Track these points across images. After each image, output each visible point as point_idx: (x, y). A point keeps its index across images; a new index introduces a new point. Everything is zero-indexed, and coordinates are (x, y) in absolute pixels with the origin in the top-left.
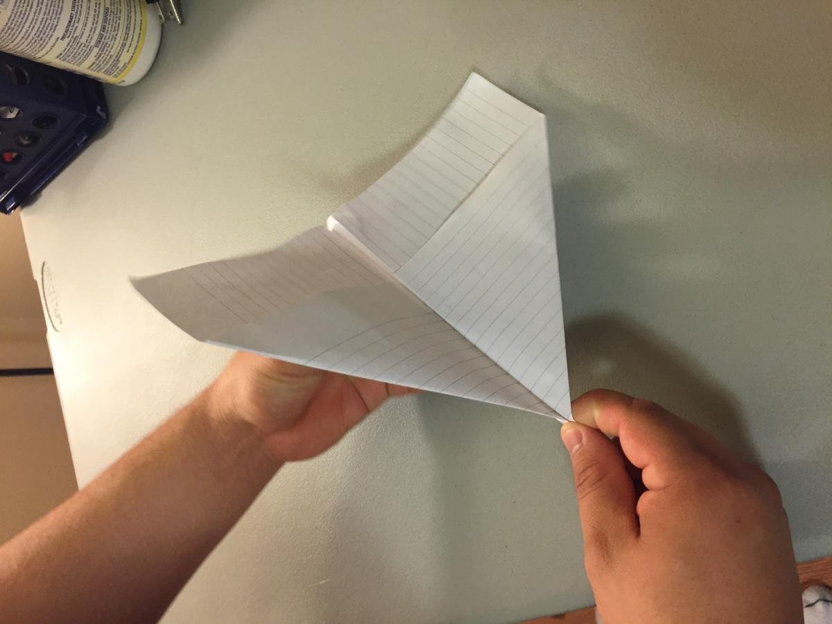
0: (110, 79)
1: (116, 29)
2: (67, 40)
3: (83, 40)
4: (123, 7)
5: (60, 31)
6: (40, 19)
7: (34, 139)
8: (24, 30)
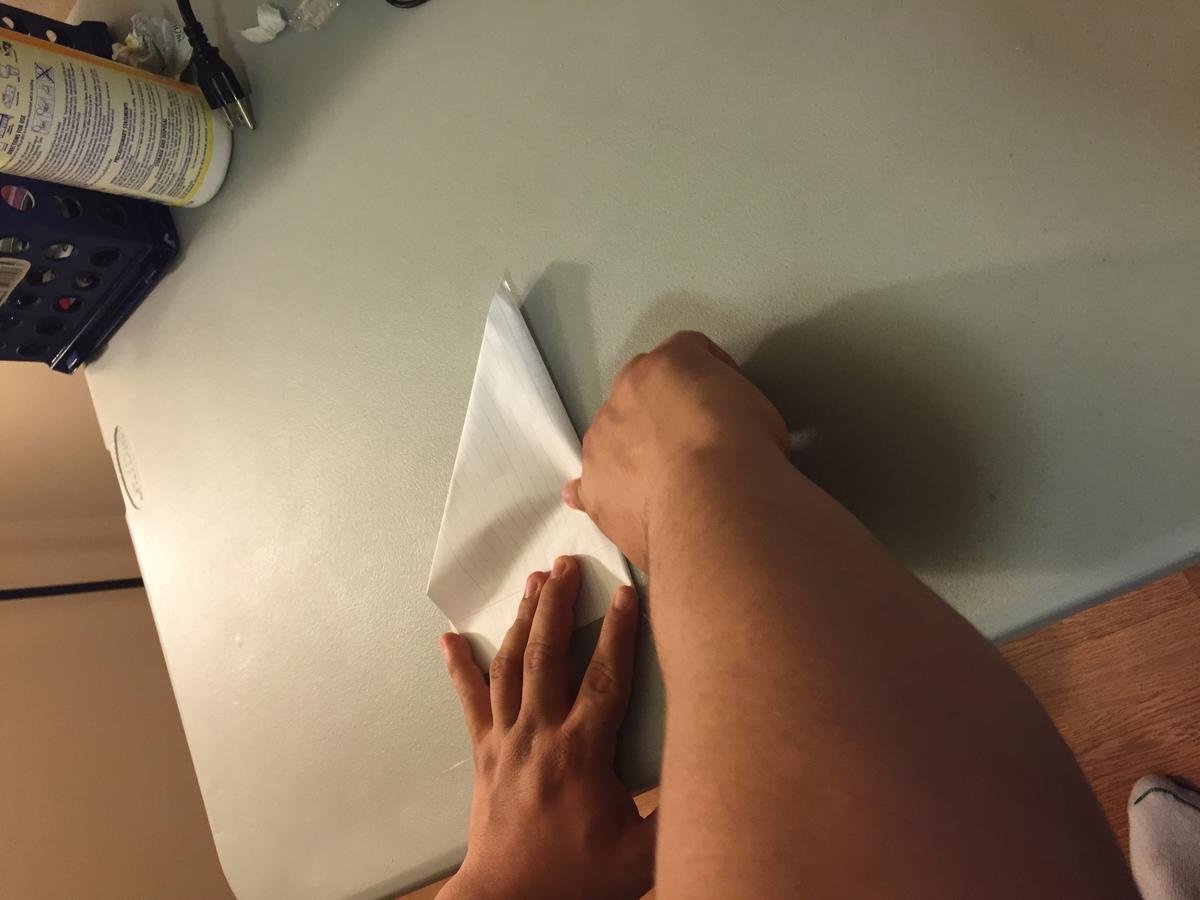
0: (175, 201)
1: (177, 143)
2: (121, 162)
3: (140, 160)
4: (183, 116)
5: (112, 152)
7: (94, 280)
8: (71, 156)
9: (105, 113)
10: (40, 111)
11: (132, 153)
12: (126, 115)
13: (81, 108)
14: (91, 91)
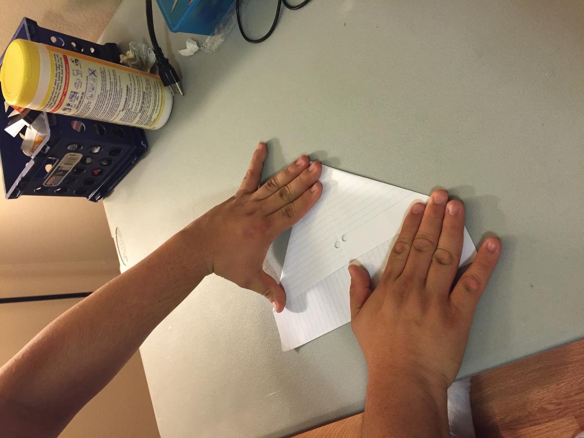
0: (148, 127)
1: (149, 102)
2: (124, 111)
4: (152, 90)
5: (121, 107)
6: (111, 102)
7: (109, 162)
8: (103, 109)
9: (118, 90)
10: (91, 90)
11: (130, 107)
12: (127, 90)
13: (108, 88)
14: (112, 80)
